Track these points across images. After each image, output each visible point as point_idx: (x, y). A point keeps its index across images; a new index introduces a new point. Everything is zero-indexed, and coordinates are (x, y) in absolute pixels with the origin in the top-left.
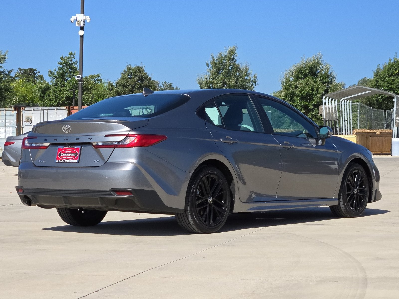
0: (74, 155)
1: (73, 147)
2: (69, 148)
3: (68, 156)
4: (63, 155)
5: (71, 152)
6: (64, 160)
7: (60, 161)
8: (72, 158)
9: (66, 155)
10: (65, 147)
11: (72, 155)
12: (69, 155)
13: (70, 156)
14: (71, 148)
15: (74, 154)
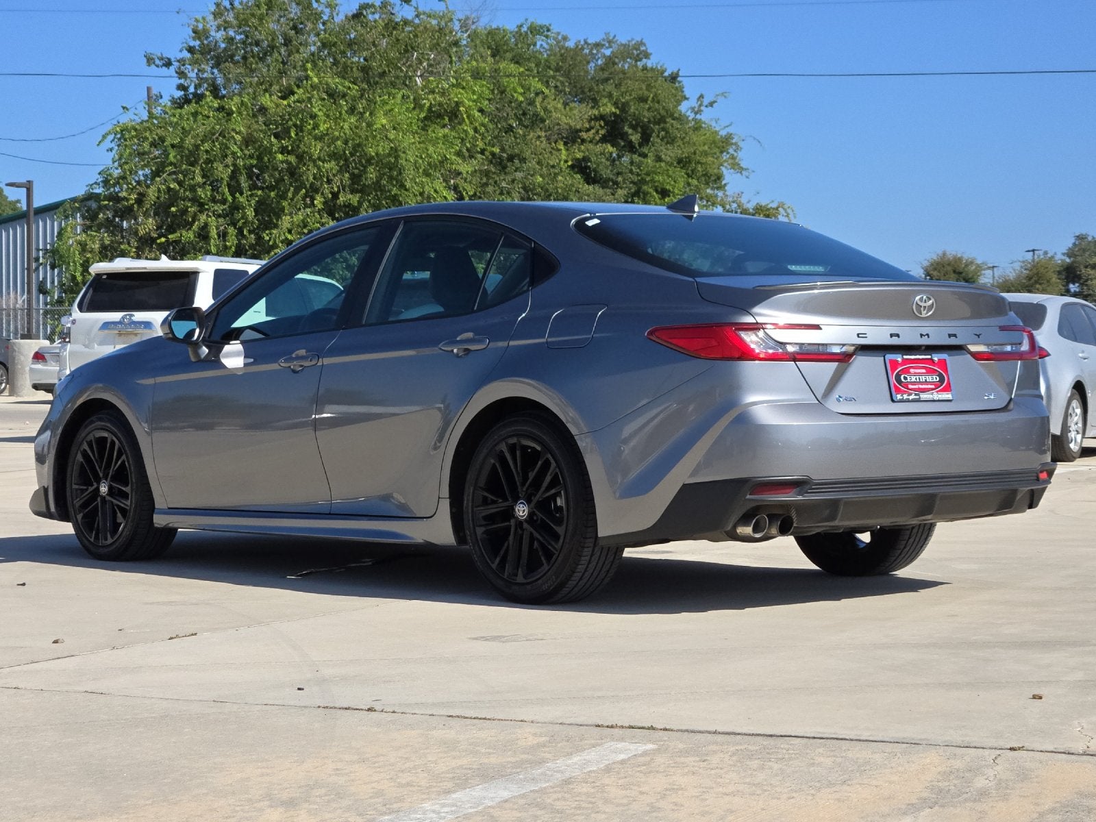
0: (936, 379)
1: (929, 357)
2: (919, 359)
3: (921, 383)
4: (909, 380)
5: (924, 371)
6: (918, 395)
7: (905, 397)
8: (933, 387)
9: (913, 379)
10: (905, 357)
11: (929, 379)
12: (923, 379)
13: (926, 382)
14: (923, 359)
15: (934, 377)
